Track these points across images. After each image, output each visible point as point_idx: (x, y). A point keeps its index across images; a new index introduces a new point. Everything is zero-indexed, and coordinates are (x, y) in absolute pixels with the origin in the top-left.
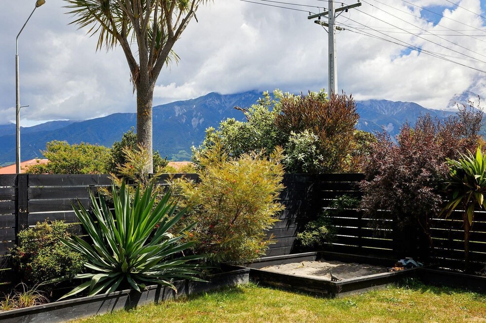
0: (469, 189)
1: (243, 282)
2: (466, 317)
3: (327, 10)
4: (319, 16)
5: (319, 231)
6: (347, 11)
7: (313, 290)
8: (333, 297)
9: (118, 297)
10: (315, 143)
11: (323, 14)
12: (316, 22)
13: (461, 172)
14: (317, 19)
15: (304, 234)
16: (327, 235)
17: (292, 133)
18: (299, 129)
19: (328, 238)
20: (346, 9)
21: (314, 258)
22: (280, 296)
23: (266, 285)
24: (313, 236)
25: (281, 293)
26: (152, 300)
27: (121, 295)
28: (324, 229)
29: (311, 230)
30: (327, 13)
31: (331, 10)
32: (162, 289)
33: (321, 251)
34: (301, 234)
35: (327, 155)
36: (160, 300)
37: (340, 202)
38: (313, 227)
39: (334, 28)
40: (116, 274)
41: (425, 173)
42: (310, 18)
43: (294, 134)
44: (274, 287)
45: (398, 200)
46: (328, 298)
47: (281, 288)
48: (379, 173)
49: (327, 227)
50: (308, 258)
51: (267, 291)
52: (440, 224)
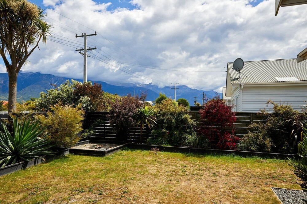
0: (143, 118)
1: (67, 154)
2: (146, 158)
3: (83, 49)
4: (80, 50)
5: (90, 132)
6: (91, 50)
7: (96, 154)
8: (104, 156)
9: (18, 165)
10: (90, 101)
11: (82, 50)
12: (79, 52)
13: (141, 113)
14: (79, 51)
15: (84, 134)
16: (93, 134)
17: (81, 97)
18: (83, 96)
19: (93, 135)
20: (91, 49)
21: (88, 142)
22: (85, 158)
23: (77, 154)
24: (88, 134)
25: (84, 156)
26: (33, 165)
27: (19, 164)
28: (92, 132)
29: (87, 132)
30: (83, 50)
31: (85, 49)
32: (37, 160)
33: (91, 140)
34: (83, 134)
35: (93, 105)
36: (36, 164)
37: (98, 122)
38: (88, 131)
39: (86, 56)
40: (14, 156)
41: (131, 113)
42: (76, 50)
43: (82, 97)
44: (80, 155)
45: (122, 122)
46: (103, 157)
47: (83, 155)
48: (115, 113)
49: (93, 131)
50: (86, 143)
51: (78, 156)
52: (132, 129)
